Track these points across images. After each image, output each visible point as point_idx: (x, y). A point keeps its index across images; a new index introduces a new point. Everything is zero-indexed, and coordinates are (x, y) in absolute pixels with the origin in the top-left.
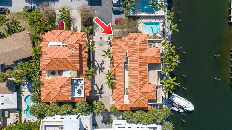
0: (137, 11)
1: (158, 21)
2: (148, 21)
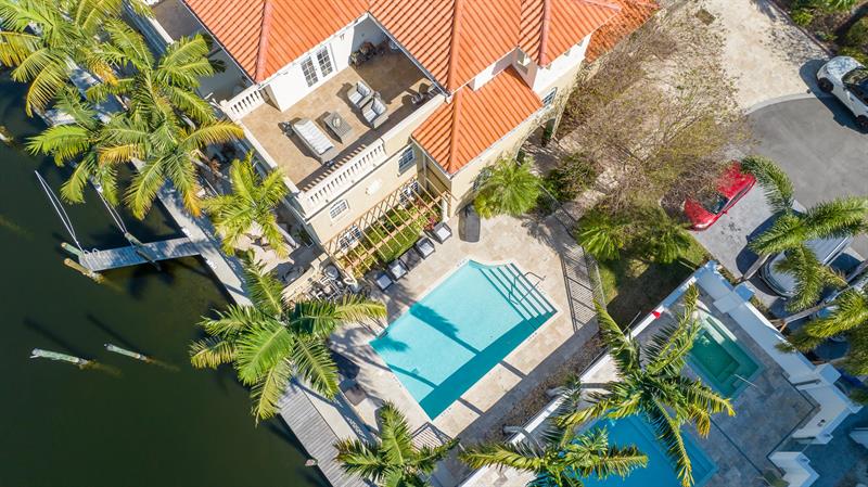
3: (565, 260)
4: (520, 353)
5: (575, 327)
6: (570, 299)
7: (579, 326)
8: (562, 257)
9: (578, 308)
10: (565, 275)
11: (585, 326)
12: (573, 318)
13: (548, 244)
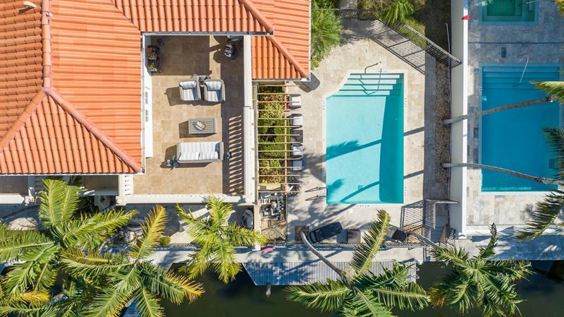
0: (490, 37)
1: (413, 189)
2: (413, 114)
3: (376, 38)
4: (409, 119)
5: (421, 71)
6: (403, 58)
7: (423, 68)
8: (373, 39)
9: (412, 59)
10: (386, 48)
11: (426, 65)
12: (416, 67)
13: (358, 40)
